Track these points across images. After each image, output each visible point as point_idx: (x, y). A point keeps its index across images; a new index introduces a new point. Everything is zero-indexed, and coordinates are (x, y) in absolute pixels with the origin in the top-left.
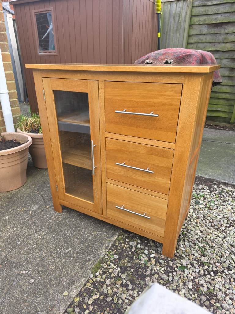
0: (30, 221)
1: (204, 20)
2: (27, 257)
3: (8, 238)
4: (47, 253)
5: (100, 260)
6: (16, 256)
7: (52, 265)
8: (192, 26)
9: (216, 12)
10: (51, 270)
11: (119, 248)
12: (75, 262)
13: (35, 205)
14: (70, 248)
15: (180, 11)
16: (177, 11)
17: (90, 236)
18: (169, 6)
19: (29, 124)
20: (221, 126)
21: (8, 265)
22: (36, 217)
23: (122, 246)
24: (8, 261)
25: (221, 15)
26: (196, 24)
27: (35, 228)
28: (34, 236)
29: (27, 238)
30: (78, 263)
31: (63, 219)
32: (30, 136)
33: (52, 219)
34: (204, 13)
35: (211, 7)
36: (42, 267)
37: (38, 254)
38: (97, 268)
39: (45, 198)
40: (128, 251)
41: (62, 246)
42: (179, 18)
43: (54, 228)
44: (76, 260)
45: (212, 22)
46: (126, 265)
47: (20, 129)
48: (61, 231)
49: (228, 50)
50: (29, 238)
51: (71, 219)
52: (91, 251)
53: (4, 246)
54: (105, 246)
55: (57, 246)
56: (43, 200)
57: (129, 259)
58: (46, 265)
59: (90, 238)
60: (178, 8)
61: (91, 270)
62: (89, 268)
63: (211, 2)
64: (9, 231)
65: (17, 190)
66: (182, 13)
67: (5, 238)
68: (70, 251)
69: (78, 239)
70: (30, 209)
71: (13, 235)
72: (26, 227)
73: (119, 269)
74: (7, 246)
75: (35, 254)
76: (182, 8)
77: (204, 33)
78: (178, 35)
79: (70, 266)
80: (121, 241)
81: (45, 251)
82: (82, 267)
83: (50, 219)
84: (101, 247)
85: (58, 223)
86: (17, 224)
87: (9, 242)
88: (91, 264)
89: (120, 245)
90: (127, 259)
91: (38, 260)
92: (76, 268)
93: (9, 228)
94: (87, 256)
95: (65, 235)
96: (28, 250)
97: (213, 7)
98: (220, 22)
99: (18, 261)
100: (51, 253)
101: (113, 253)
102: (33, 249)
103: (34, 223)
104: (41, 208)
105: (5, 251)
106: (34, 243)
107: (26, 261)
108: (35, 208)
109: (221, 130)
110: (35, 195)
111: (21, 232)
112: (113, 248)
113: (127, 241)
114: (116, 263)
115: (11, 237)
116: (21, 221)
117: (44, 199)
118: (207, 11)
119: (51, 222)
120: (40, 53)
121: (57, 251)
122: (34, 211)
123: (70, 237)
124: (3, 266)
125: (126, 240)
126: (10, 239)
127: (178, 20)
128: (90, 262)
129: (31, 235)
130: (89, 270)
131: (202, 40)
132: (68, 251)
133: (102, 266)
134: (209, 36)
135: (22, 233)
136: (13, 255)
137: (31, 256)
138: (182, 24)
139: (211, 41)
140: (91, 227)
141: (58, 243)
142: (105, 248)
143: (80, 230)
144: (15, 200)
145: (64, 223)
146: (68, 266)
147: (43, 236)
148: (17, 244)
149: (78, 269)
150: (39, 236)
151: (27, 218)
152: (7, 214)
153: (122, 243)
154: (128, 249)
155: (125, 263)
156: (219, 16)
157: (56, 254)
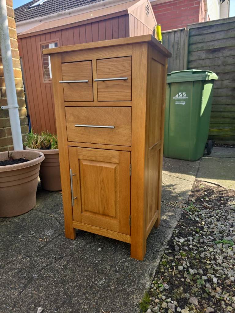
0: (46, 248)
1: (202, 47)
2: (48, 294)
3: (20, 271)
4: (74, 287)
5: (147, 292)
6: (33, 294)
7: (84, 303)
8: (190, 53)
9: (212, 39)
10: (84, 311)
11: (166, 274)
12: (114, 298)
13: (50, 230)
14: (103, 279)
15: (178, 40)
16: (175, 40)
17: (125, 262)
18: (168, 36)
19: (39, 141)
20: (231, 145)
21: (24, 307)
22: (53, 244)
23: (169, 272)
24: (24, 302)
25: (218, 42)
26: (194, 50)
27: (53, 257)
28: (54, 267)
29: (45, 270)
30: (118, 298)
31: (87, 243)
32: (42, 152)
33: (73, 245)
34: (201, 41)
35: (207, 35)
36: (71, 307)
37: (62, 290)
38: (146, 303)
39: (61, 221)
40: (180, 278)
41: (92, 277)
42: (178, 46)
43: (78, 255)
44: (115, 294)
45: (210, 48)
46: (183, 296)
47: (30, 147)
48: (88, 258)
49: (228, 71)
50: (47, 268)
51: (97, 243)
52: (132, 281)
53: (15, 281)
54: (148, 273)
55: (86, 276)
56: (58, 223)
57: (184, 289)
58: (76, 304)
59: (127, 264)
60: (176, 38)
61: (138, 307)
62: (135, 304)
63: (207, 31)
64: (21, 262)
65: (26, 215)
66: (180, 42)
67: (16, 271)
68: (105, 283)
69: (111, 266)
70: (45, 234)
71: (26, 267)
72: (42, 256)
73: (175, 303)
74: (19, 281)
75: (59, 289)
76: (180, 37)
77: (203, 58)
78: (178, 61)
79: (108, 303)
80: (166, 266)
81: (71, 285)
82: (126, 304)
83: (71, 245)
84: (143, 274)
85: (81, 248)
86: (30, 253)
87: (22, 275)
88: (136, 298)
89: (166, 271)
90: (182, 288)
91: (64, 298)
92: (118, 305)
93: (20, 258)
94: (129, 287)
95: (94, 263)
96: (49, 284)
97: (209, 35)
98: (218, 47)
99: (36, 301)
100: (79, 287)
101: (160, 281)
102: (55, 283)
103: (52, 250)
104: (57, 233)
105: (18, 288)
106: (55, 275)
107: (47, 300)
108: (50, 233)
109: (232, 147)
110: (48, 218)
111: (36, 262)
112: (159, 276)
113: (174, 266)
114: (169, 295)
115: (25, 269)
116: (35, 249)
117: (60, 223)
118: (203, 39)
119: (73, 248)
120: (44, 81)
121: (87, 284)
122: (49, 236)
123: (100, 264)
124: (17, 309)
125: (173, 264)
126: (23, 271)
127: (177, 48)
128: (134, 296)
129: (49, 265)
130: (136, 307)
131: (202, 65)
132: (101, 282)
133: (152, 301)
134: (208, 60)
135: (38, 263)
136: (28, 293)
137: (53, 292)
138: (182, 51)
139: (210, 64)
140: (124, 250)
141: (86, 273)
142: (148, 276)
143: (111, 255)
144: (24, 225)
145: (88, 248)
146: (106, 303)
147: (66, 265)
148: (32, 278)
149: (120, 307)
150: (60, 265)
151: (42, 245)
152: (16, 241)
153: (169, 268)
154: (179, 276)
155: (181, 293)
156: (216, 43)
157: (87, 288)
